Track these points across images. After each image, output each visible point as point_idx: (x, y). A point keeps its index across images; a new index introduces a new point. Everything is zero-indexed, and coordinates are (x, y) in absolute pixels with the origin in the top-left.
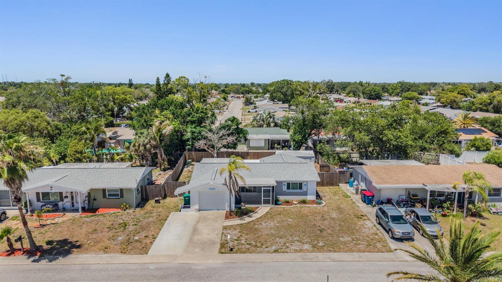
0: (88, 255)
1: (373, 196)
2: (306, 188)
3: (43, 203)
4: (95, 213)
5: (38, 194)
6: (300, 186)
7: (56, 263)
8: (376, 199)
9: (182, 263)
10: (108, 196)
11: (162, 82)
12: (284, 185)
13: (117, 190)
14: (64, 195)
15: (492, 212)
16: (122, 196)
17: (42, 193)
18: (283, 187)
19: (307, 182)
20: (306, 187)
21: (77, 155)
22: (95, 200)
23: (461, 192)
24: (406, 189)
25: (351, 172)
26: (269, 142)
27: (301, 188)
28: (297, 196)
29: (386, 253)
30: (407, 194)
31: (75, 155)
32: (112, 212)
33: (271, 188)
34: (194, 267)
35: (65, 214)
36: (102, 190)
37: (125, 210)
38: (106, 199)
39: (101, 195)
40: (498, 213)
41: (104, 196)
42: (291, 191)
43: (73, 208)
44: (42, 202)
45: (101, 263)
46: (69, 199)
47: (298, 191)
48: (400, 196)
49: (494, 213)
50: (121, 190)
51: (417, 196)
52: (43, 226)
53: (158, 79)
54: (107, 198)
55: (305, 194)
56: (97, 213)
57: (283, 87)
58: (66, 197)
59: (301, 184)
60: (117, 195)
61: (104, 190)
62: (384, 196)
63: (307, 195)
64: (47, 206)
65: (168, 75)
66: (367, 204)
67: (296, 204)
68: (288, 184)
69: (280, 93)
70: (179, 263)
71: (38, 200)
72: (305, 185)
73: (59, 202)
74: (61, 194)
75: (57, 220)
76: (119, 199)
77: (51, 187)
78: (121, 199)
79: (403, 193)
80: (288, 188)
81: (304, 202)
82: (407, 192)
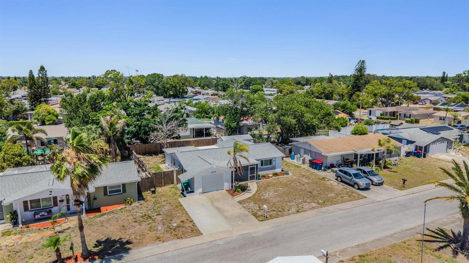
0: (149, 247)
1: (322, 164)
2: (275, 163)
3: (34, 212)
4: (100, 212)
5: (25, 203)
6: (270, 162)
7: (126, 260)
8: (324, 165)
9: (243, 234)
10: (109, 193)
11: (36, 75)
13: (119, 186)
14: (59, 199)
15: (392, 164)
16: (124, 191)
17: (30, 200)
19: (275, 158)
21: (16, 159)
22: (95, 199)
23: (370, 154)
24: (342, 155)
25: (290, 148)
26: (194, 130)
28: (270, 171)
29: (364, 199)
30: (342, 159)
31: (14, 158)
32: (120, 208)
33: (255, 166)
34: (254, 235)
35: (68, 219)
36: (103, 189)
37: (130, 204)
38: (107, 196)
39: (102, 193)
40: (395, 165)
41: (105, 194)
42: (264, 167)
43: (69, 212)
44: (30, 211)
45: (171, 250)
46: (65, 203)
47: (269, 166)
48: (338, 161)
49: (393, 165)
50: (124, 185)
51: (349, 160)
53: (31, 72)
54: (109, 196)
55: (274, 168)
57: (154, 81)
58: (62, 201)
59: (271, 160)
60: (120, 191)
61: (105, 188)
62: (329, 162)
63: (275, 169)
64: (40, 214)
65: (42, 68)
66: (319, 170)
67: (272, 177)
68: (262, 162)
69: (153, 86)
70: (239, 235)
71: (26, 209)
72: (274, 161)
73: (52, 207)
74: (55, 198)
76: (121, 195)
77: (51, 192)
78: (124, 194)
79: (339, 158)
80: (262, 165)
81: (276, 174)
82: (343, 157)
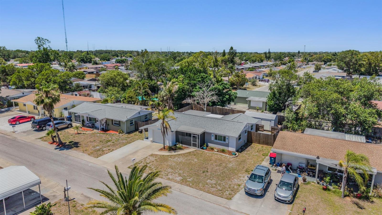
2: (228, 142)
3: (89, 123)
4: (106, 132)
5: (87, 117)
6: (224, 138)
10: (114, 124)
12: (213, 136)
18: (212, 137)
19: (229, 137)
20: (228, 140)
22: (108, 125)
27: (225, 140)
28: (220, 146)
33: (197, 136)
35: (93, 130)
39: (111, 123)
47: (223, 142)
48: (300, 163)
50: (119, 122)
51: (315, 167)
52: (78, 133)
56: (107, 133)
58: (97, 121)
61: (112, 120)
63: (228, 146)
67: (216, 151)
68: (216, 136)
70: (103, 167)
71: (87, 120)
72: (227, 138)
73: (95, 123)
74: (95, 119)
75: (87, 132)
76: (118, 127)
77: (89, 114)
78: (120, 127)
80: (216, 139)
81: (223, 151)
